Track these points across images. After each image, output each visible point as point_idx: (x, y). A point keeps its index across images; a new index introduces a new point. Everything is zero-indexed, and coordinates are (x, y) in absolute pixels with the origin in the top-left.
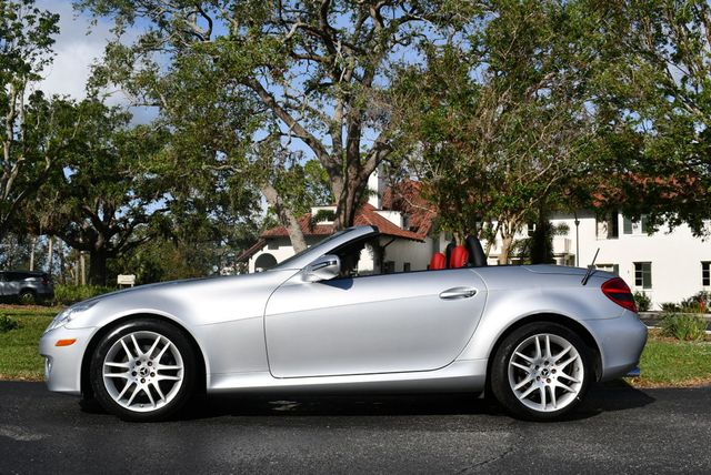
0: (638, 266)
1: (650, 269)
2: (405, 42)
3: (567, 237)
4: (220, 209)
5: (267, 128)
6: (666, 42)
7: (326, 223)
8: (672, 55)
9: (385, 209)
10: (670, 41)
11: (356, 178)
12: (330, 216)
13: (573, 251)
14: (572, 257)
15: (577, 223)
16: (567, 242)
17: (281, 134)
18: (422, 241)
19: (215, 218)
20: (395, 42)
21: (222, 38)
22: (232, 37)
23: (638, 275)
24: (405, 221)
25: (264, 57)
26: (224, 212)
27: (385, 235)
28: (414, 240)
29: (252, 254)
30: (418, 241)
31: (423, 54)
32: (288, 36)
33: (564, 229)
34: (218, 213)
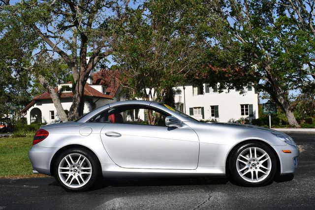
0: (212, 107)
1: (218, 109)
2: (108, 6)
3: (180, 95)
4: (10, 86)
5: (40, 47)
6: (225, 6)
7: (66, 92)
8: (230, 12)
9: (94, 84)
10: (227, 6)
11: (85, 71)
12: (68, 88)
13: (182, 102)
14: (182, 104)
15: (184, 88)
16: (180, 97)
17: (47, 50)
18: (112, 99)
19: (8, 91)
20: (104, 6)
21: (19, 4)
22: (25, 4)
23: (212, 111)
24: (104, 89)
25: (42, 14)
26: (13, 88)
27: (95, 97)
28: (108, 99)
29: (29, 108)
30: (110, 99)
31: (115, 12)
32: (53, 3)
33: (179, 92)
34: (10, 89)
